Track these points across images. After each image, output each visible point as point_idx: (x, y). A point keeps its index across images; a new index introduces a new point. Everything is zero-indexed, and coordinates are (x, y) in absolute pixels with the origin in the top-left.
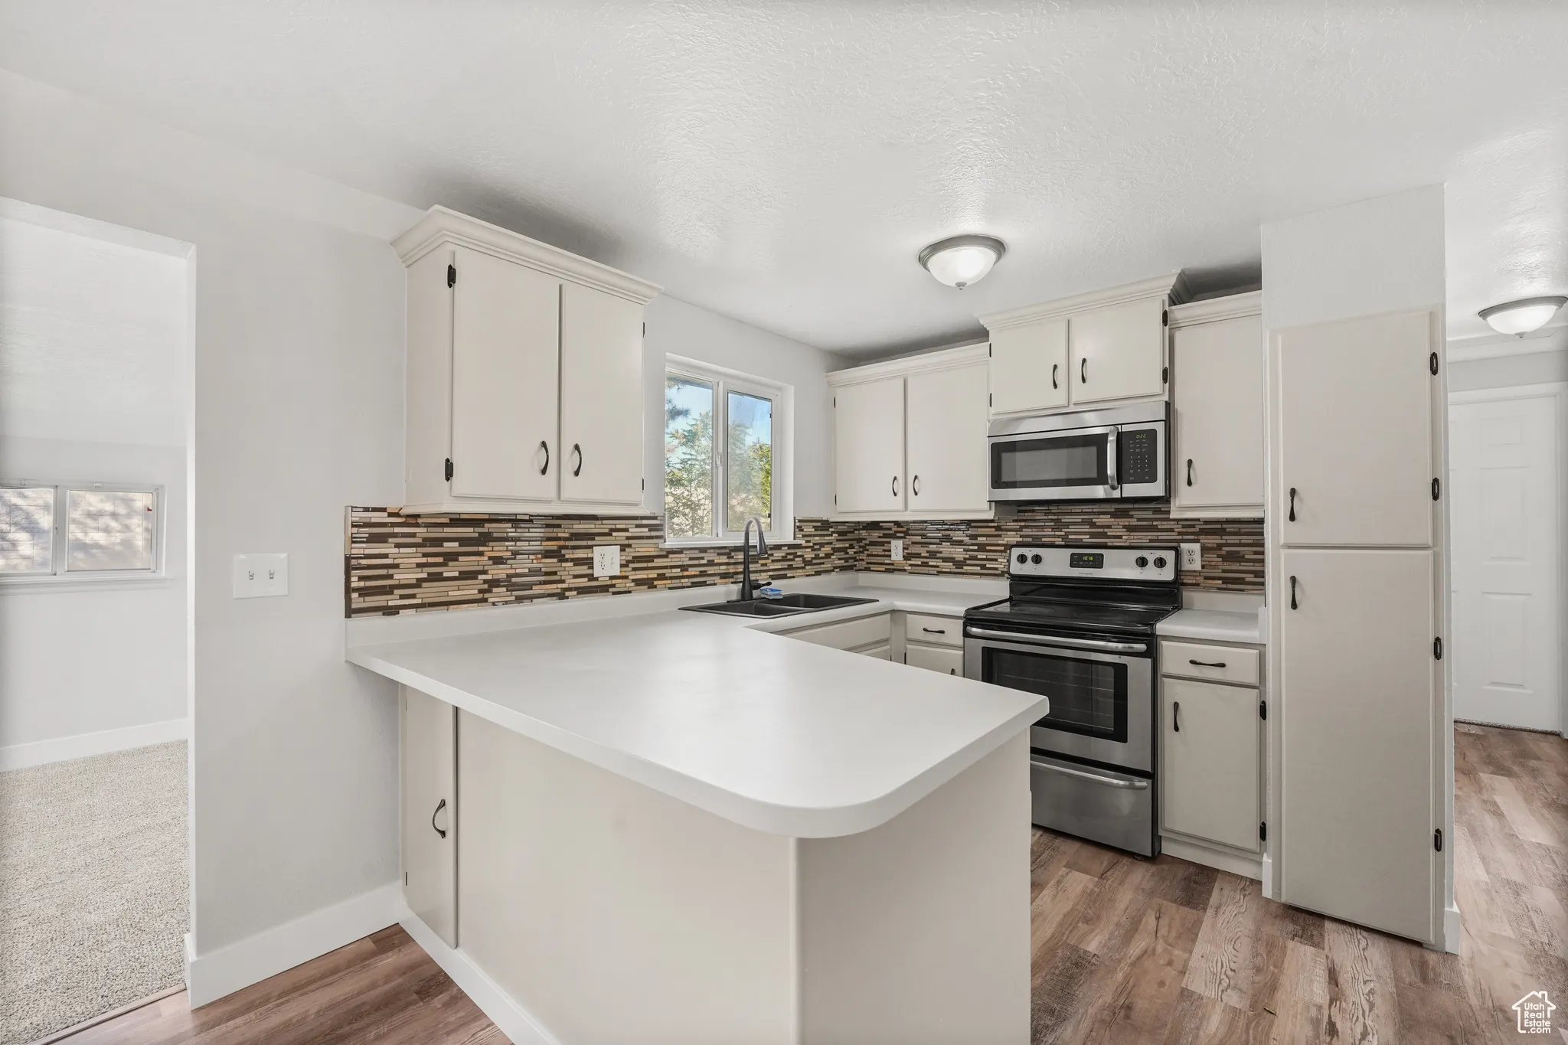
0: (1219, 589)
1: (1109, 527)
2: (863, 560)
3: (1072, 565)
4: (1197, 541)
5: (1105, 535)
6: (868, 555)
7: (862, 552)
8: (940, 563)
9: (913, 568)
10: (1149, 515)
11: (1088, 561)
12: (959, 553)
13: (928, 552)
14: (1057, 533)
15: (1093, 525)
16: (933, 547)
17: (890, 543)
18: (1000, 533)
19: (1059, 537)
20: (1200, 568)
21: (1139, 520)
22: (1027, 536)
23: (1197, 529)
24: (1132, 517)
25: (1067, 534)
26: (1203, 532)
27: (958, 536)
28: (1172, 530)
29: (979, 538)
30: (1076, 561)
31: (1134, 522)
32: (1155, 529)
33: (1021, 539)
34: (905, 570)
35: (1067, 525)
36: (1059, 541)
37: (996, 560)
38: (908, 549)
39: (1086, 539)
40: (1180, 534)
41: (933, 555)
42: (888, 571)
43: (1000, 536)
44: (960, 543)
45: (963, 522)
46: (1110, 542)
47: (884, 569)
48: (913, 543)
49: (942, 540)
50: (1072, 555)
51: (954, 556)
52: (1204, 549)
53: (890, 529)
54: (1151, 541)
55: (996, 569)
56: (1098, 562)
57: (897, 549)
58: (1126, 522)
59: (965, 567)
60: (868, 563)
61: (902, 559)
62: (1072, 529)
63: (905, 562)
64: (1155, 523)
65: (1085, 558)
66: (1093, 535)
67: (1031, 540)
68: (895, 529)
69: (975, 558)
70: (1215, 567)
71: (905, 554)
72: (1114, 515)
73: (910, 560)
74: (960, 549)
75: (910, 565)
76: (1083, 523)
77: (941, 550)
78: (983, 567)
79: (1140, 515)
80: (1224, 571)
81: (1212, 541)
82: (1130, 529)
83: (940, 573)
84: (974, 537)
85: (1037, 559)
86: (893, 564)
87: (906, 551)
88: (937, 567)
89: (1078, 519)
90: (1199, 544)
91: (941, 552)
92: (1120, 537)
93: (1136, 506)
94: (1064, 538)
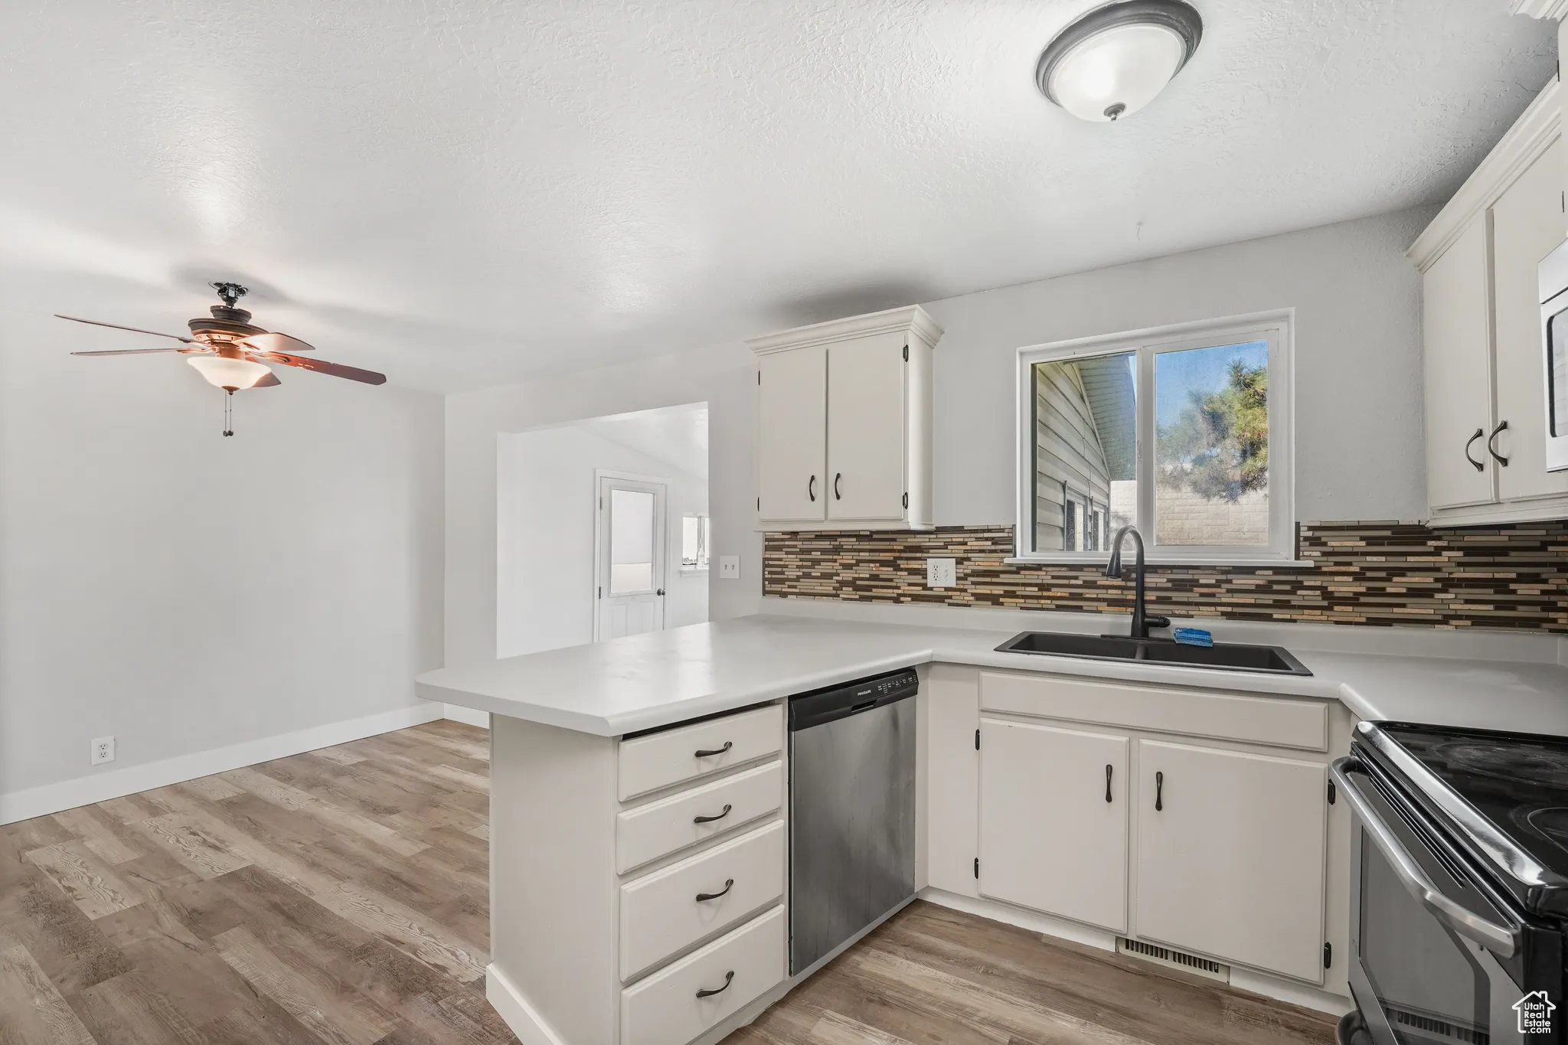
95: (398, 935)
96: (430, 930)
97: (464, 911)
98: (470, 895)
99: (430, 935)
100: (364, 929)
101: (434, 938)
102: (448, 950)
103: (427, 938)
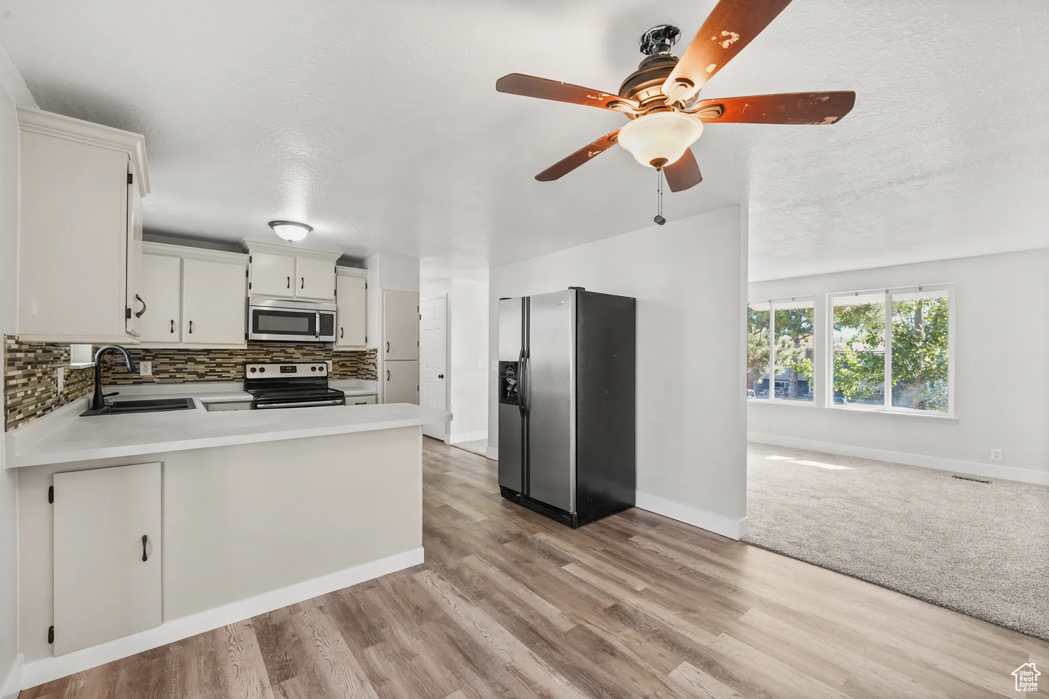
0: (339, 378)
1: (294, 354)
2: (108, 377)
3: (281, 372)
4: (331, 360)
5: (292, 357)
6: (113, 373)
7: (108, 371)
8: (186, 375)
9: (161, 380)
10: (312, 348)
11: (289, 369)
12: (201, 369)
13: (175, 369)
14: (267, 357)
15: (286, 353)
16: (180, 366)
17: (139, 363)
18: (232, 356)
19: (268, 358)
20: (332, 371)
21: (307, 350)
22: (248, 358)
23: (331, 355)
24: (304, 349)
25: (273, 357)
26: (333, 356)
27: (200, 358)
28: (321, 355)
29: (217, 360)
30: (283, 370)
31: (305, 351)
32: (314, 355)
33: (246, 360)
34: (154, 382)
35: (272, 352)
36: (268, 360)
37: (229, 372)
38: (156, 367)
39: (282, 359)
40: (324, 357)
41: (179, 371)
42: (135, 383)
43: (232, 358)
44: (203, 363)
45: (204, 350)
46: (294, 360)
47: (132, 382)
48: (161, 363)
49: (187, 361)
50: (281, 367)
51: (197, 370)
52: (334, 363)
53: (139, 354)
54: (313, 360)
55: (229, 377)
56: (294, 370)
57: (146, 369)
58: (301, 351)
59: (206, 377)
60: (113, 379)
61: (151, 374)
62: (275, 354)
63: (154, 376)
64: (314, 352)
65: (288, 368)
66: (286, 357)
67: (251, 360)
68: (144, 353)
69: (214, 371)
70: (337, 370)
71: (154, 371)
72: (296, 348)
73: (159, 375)
74: (202, 367)
75: (159, 378)
76: (281, 351)
77: (186, 367)
78: (220, 376)
79: (308, 348)
80: (340, 371)
81: (336, 359)
82: (304, 354)
83: (184, 382)
84: (211, 359)
85: (262, 370)
86: (141, 379)
87: (155, 369)
88: (184, 378)
89: (279, 349)
90: (331, 361)
91: (187, 369)
92: (299, 358)
93: (306, 344)
94: (271, 359)
95: (463, 602)
96: (443, 600)
97: (422, 611)
98: (415, 623)
99: (444, 597)
100: (482, 611)
101: (442, 595)
102: (436, 586)
103: (446, 596)
